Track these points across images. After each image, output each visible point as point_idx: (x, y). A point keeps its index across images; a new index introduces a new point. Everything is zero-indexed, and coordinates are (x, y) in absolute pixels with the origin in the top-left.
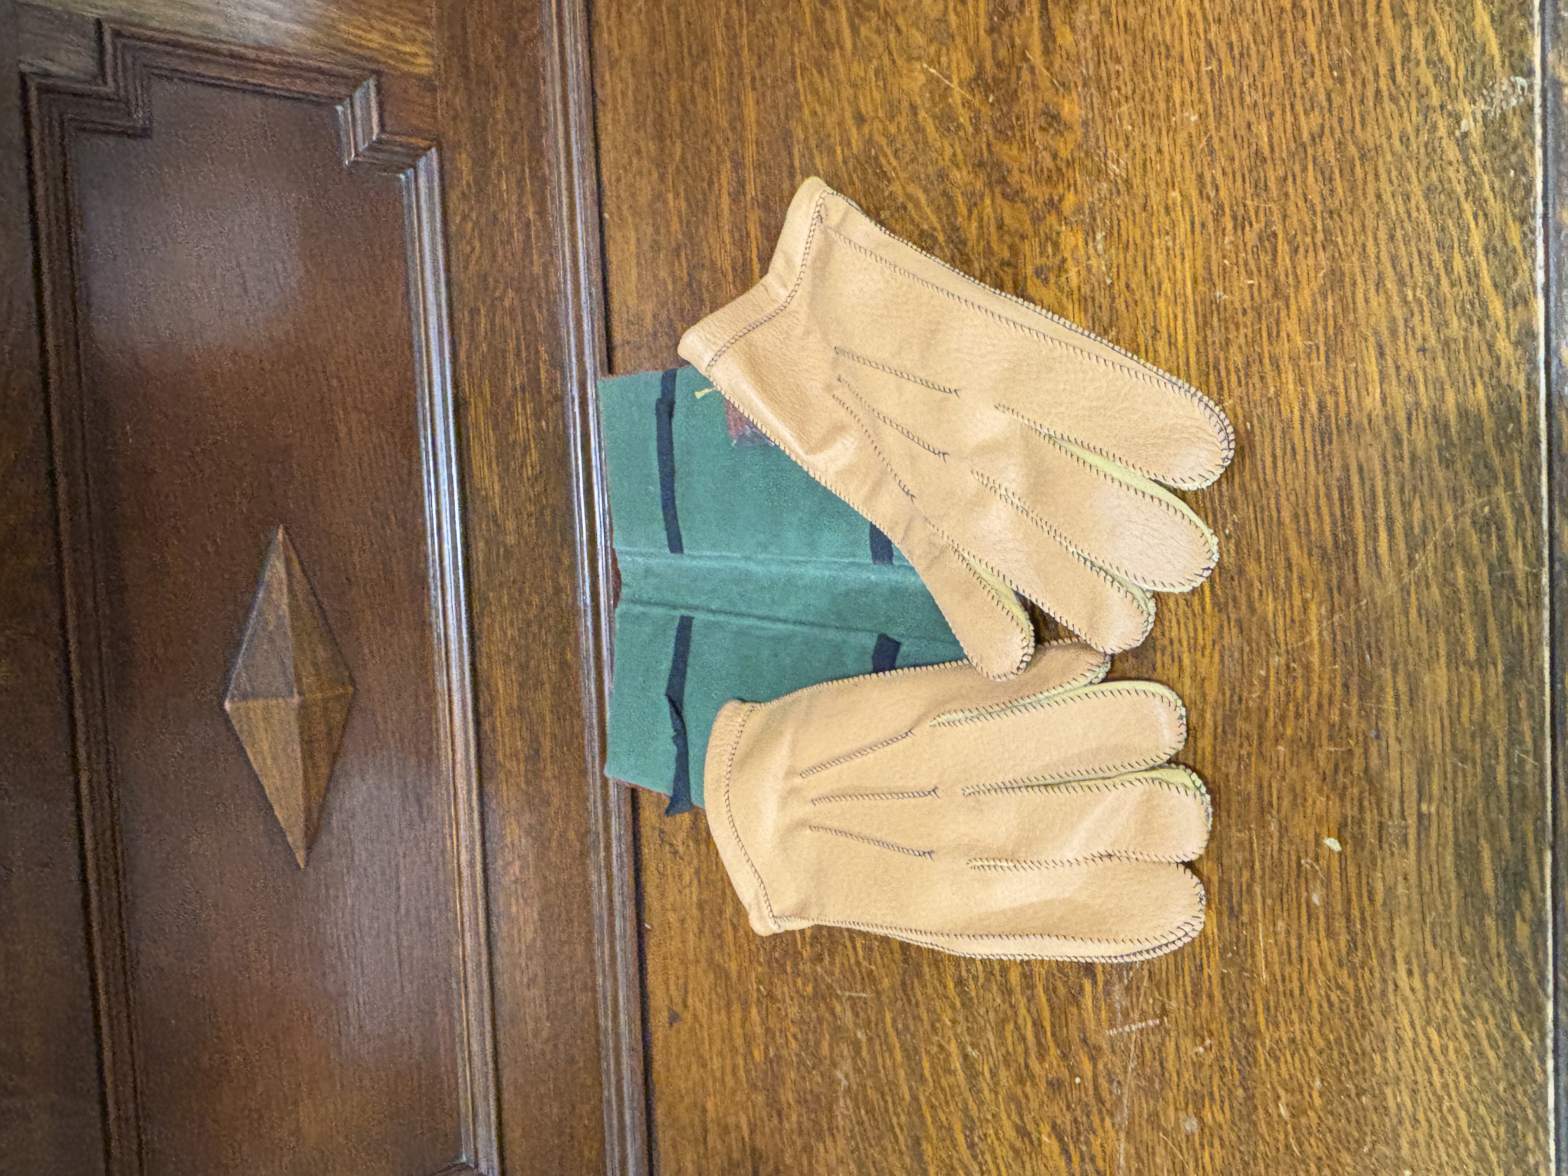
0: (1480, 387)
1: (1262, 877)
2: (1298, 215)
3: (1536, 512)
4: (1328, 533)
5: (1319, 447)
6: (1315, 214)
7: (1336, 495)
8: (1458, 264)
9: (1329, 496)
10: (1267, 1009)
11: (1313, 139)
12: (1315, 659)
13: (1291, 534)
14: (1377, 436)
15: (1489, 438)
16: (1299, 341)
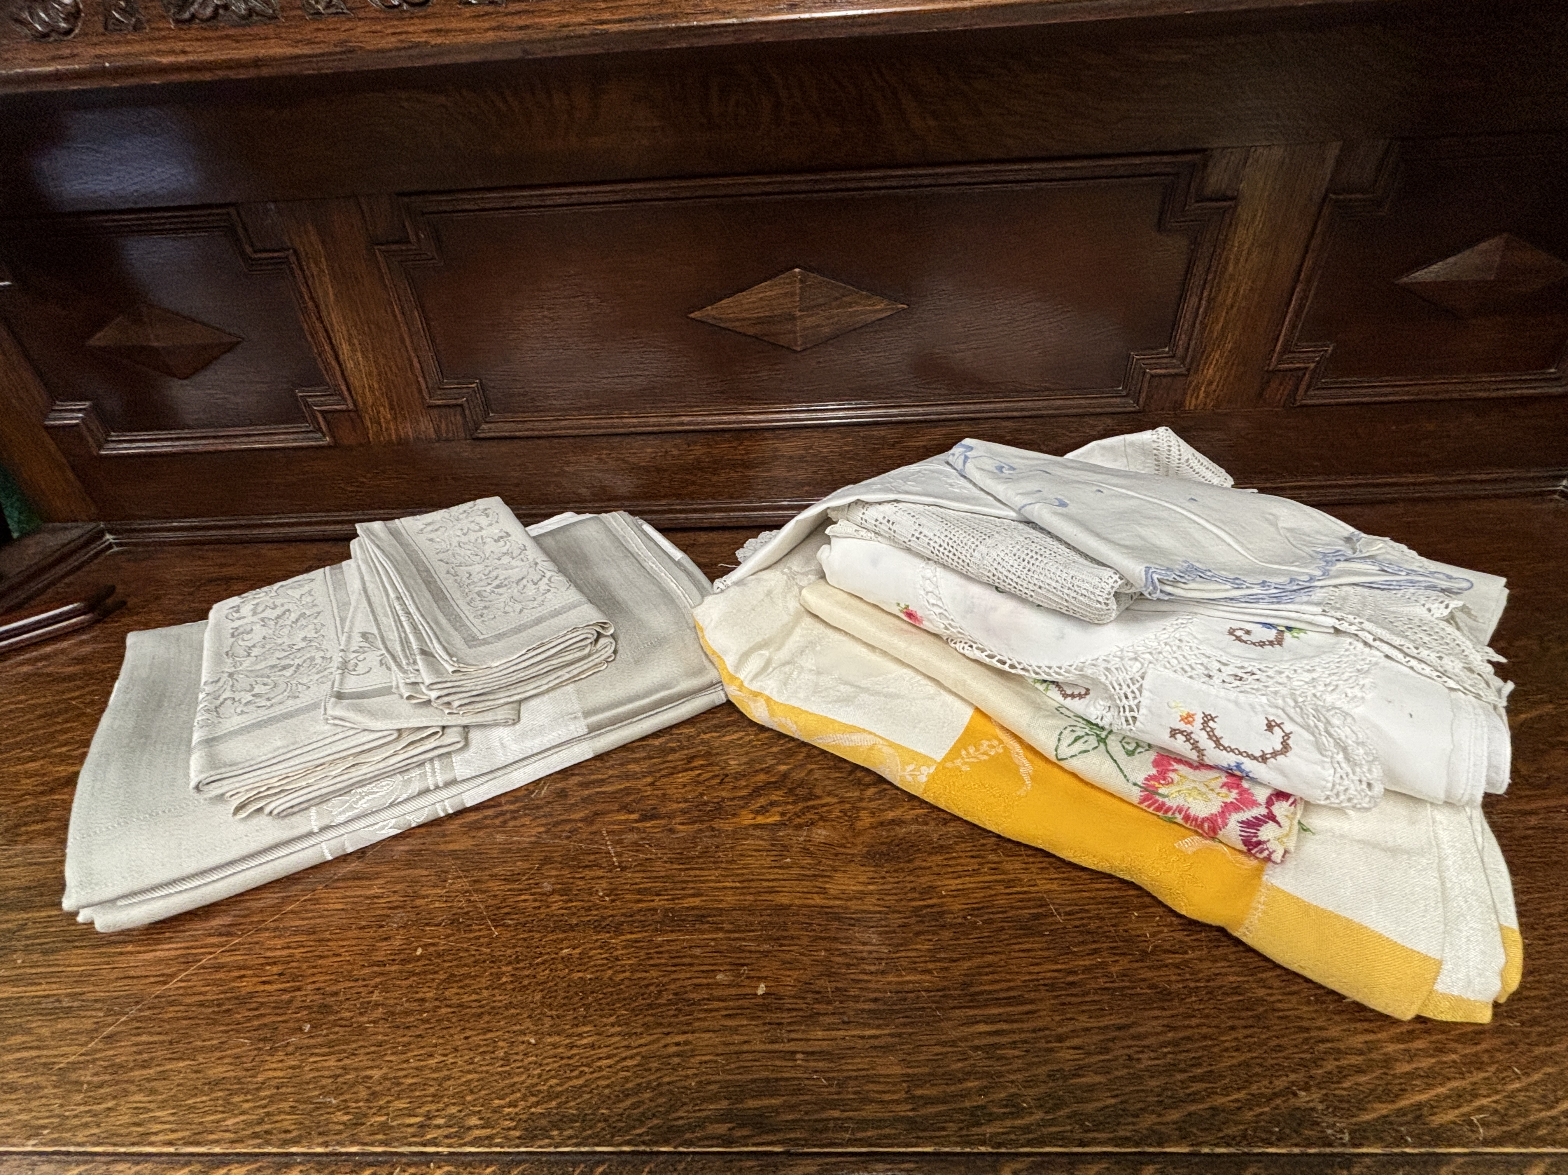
0: (1113, 1101)
1: (729, 939)
2: (1204, 969)
3: (1029, 1143)
4: (982, 988)
5: (1041, 982)
6: (1208, 981)
7: (1012, 994)
8: (1196, 1087)
9: (1008, 989)
10: (636, 941)
12: (891, 978)
13: (977, 961)
14: (1060, 1024)
15: (1075, 1107)
16: (1114, 969)
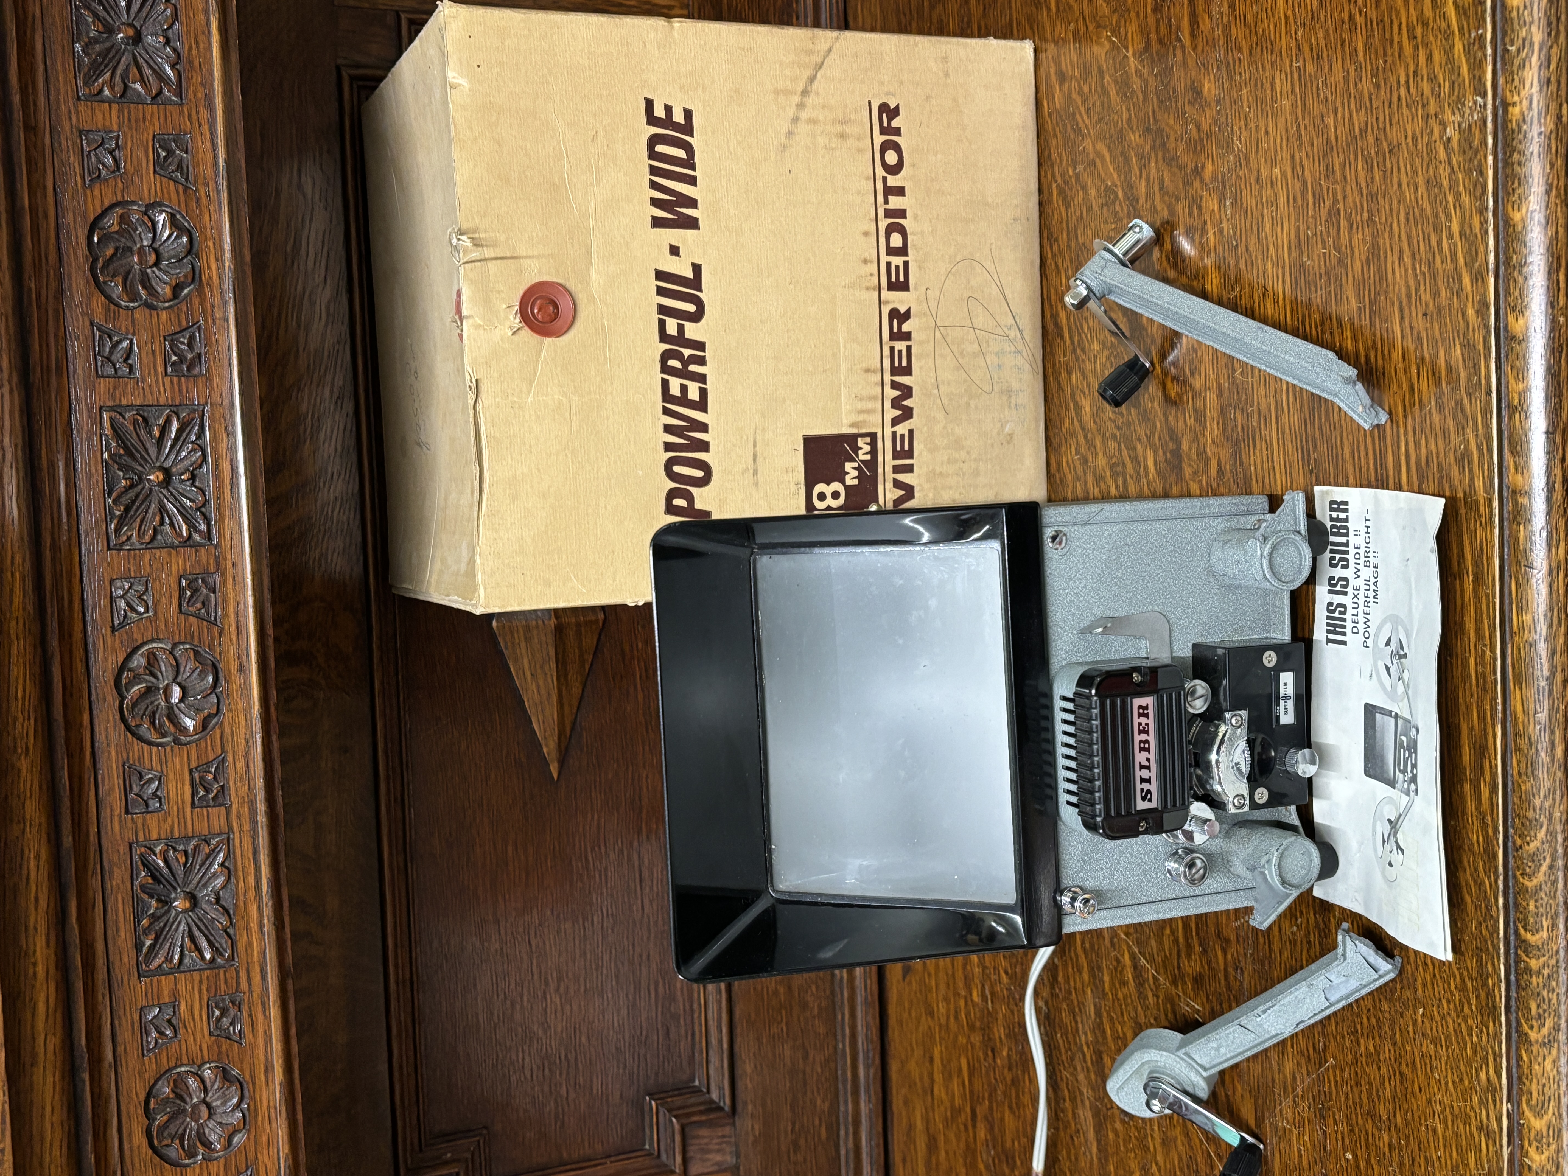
2: (1353, 197)
11: (1361, 134)
